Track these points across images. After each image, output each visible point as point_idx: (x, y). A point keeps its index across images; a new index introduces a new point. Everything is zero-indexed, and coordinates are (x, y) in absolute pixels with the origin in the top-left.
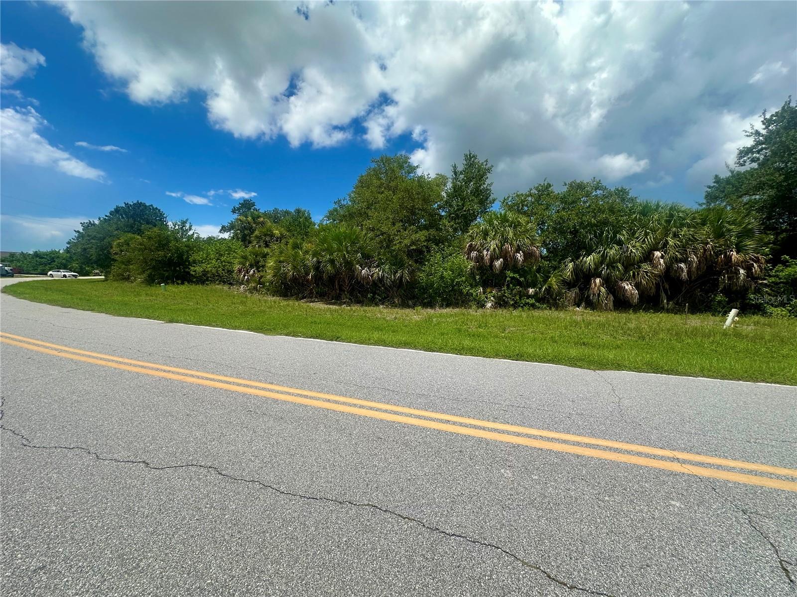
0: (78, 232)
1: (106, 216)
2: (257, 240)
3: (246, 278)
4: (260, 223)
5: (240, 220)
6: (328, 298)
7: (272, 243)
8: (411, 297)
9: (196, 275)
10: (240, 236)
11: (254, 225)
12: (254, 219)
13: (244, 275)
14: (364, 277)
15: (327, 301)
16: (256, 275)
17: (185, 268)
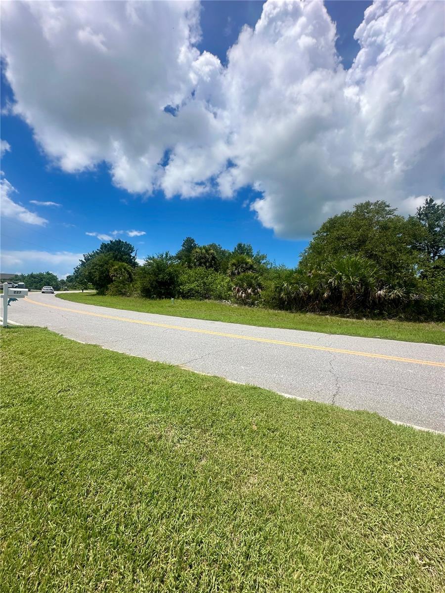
0: (82, 261)
1: (98, 250)
2: (234, 267)
3: (243, 295)
4: (211, 254)
5: (197, 252)
6: (332, 312)
7: (247, 269)
8: (420, 313)
9: (183, 292)
10: (197, 263)
11: (208, 256)
12: (207, 251)
13: (242, 293)
14: (380, 297)
15: (332, 314)
16: (252, 293)
17: (174, 287)
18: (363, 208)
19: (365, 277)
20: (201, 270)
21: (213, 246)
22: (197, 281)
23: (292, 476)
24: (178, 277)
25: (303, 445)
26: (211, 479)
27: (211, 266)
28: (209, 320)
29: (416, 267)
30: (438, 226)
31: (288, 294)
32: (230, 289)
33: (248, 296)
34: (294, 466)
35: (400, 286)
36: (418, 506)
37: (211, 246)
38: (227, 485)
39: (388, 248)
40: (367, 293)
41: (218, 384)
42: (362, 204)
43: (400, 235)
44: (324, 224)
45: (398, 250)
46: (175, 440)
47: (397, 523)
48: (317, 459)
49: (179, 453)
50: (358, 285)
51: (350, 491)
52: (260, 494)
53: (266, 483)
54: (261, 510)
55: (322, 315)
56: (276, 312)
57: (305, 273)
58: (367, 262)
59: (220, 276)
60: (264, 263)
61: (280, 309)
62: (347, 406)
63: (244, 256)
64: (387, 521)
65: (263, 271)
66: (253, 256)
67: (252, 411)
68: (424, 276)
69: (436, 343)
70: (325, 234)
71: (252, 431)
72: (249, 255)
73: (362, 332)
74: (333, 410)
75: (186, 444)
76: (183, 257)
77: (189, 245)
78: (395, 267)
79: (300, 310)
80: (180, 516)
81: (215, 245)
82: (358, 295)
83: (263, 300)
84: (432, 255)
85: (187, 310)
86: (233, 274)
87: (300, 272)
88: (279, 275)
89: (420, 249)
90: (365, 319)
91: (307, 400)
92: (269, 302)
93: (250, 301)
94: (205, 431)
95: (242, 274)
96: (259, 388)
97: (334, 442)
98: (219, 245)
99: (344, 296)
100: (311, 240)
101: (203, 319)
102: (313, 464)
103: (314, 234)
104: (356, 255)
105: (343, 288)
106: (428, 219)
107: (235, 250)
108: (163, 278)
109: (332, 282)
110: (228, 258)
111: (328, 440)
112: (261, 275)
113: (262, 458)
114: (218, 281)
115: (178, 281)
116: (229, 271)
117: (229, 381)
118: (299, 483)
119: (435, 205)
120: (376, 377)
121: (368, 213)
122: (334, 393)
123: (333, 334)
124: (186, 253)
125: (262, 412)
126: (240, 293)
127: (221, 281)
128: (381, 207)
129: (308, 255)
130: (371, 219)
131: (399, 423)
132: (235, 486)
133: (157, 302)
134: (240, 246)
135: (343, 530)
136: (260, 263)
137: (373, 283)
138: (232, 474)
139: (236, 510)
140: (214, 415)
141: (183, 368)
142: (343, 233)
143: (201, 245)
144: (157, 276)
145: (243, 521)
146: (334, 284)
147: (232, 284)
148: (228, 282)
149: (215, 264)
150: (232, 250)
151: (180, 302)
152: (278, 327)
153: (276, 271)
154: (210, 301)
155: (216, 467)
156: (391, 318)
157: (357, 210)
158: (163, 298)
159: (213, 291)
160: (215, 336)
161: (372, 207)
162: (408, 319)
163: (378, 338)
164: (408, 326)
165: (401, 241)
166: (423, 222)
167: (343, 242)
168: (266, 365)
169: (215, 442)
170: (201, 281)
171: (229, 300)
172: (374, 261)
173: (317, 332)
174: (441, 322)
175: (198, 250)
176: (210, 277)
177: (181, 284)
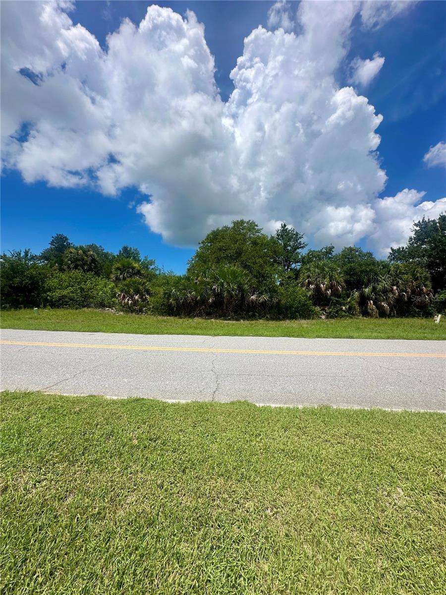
2: (119, 272)
3: (130, 302)
4: (91, 256)
5: (71, 253)
6: (216, 316)
7: (133, 274)
8: (279, 314)
9: (52, 300)
10: (72, 266)
11: (86, 258)
12: (84, 252)
13: (128, 300)
14: (252, 300)
15: (216, 318)
16: (140, 300)
17: (39, 294)
18: (239, 224)
19: (241, 284)
20: (78, 273)
21: (93, 247)
22: (72, 286)
23: (172, 480)
24: (43, 282)
25: (184, 446)
26: (79, 516)
27: (90, 270)
28: (88, 332)
29: (276, 276)
30: (290, 246)
31: (176, 300)
32: (114, 296)
33: (135, 303)
34: (175, 469)
35: (267, 293)
36: (271, 469)
37: (91, 246)
38: (99, 516)
39: (257, 261)
40: (243, 298)
41: (95, 403)
42: (238, 221)
43: (266, 250)
44: (209, 235)
45: (264, 262)
46: (29, 486)
47: (256, 489)
48: (196, 456)
49: (34, 501)
50: (236, 291)
51: (222, 475)
52: (137, 511)
53: (145, 497)
54: (137, 528)
55: (208, 319)
56: (166, 318)
57: (193, 280)
58: (243, 271)
59: (101, 281)
60: (153, 269)
61: (170, 316)
62: (223, 399)
63: (131, 260)
64: (249, 490)
65: (151, 277)
66: (140, 261)
67: (134, 425)
68: (281, 284)
69: (289, 336)
70: (209, 245)
71: (132, 447)
72: (137, 260)
73: (239, 332)
74: (212, 405)
75: (46, 485)
76: (52, 258)
77: (60, 245)
78: (263, 276)
79: (188, 315)
80: (31, 580)
81: (95, 246)
82: (237, 300)
83: (151, 307)
84: (286, 268)
85: (58, 321)
86: (118, 279)
87: (188, 278)
88: (167, 281)
89: (278, 263)
90: (242, 321)
91: (189, 401)
92: (157, 309)
93: (137, 308)
94: (72, 463)
95: (129, 279)
96: (143, 399)
97: (211, 435)
98: (101, 247)
99: (225, 301)
100: (197, 248)
101: (79, 331)
102: (192, 462)
103: (199, 244)
104: (235, 265)
105: (225, 294)
106: (283, 239)
107: (120, 253)
108: (21, 283)
109: (215, 289)
110: (111, 261)
111: (207, 435)
112: (150, 281)
113: (142, 472)
114: (99, 287)
115: (44, 287)
116: (113, 276)
117: (108, 397)
118: (178, 485)
119: (287, 229)
120: (247, 370)
121: (242, 230)
122: (214, 390)
123: (216, 336)
124: (56, 253)
125: (145, 423)
126: (126, 300)
127: (103, 287)
128: (252, 226)
129: (195, 263)
130: (245, 235)
131: (261, 405)
132: (109, 514)
133: (13, 312)
134: (125, 249)
135: (215, 514)
136: (148, 268)
137: (247, 290)
138: (106, 501)
139: (109, 540)
140: (87, 440)
141: (46, 394)
142: (224, 245)
143: (77, 245)
144: (10, 280)
145: (117, 548)
146: (218, 290)
147: (116, 290)
148: (113, 288)
149: (96, 267)
150: (116, 253)
151: (47, 312)
152: (167, 333)
153: (165, 277)
154: (90, 309)
155: (87, 500)
156: (260, 319)
157: (234, 226)
158: (20, 308)
159: (93, 298)
160: (93, 349)
161: (245, 225)
162: (272, 319)
163: (251, 336)
164: (272, 324)
165: (266, 255)
166: (280, 241)
167: (224, 253)
168: (151, 374)
169: (87, 472)
170: (77, 286)
171: (114, 308)
172: (248, 271)
173: (202, 335)
174: (293, 319)
175: (73, 250)
176: (88, 282)
177: (50, 291)
